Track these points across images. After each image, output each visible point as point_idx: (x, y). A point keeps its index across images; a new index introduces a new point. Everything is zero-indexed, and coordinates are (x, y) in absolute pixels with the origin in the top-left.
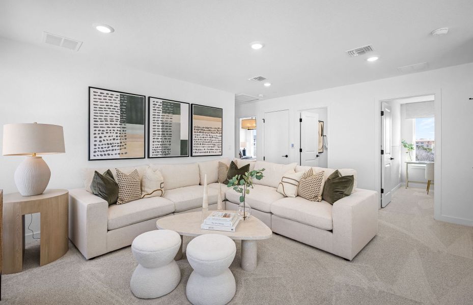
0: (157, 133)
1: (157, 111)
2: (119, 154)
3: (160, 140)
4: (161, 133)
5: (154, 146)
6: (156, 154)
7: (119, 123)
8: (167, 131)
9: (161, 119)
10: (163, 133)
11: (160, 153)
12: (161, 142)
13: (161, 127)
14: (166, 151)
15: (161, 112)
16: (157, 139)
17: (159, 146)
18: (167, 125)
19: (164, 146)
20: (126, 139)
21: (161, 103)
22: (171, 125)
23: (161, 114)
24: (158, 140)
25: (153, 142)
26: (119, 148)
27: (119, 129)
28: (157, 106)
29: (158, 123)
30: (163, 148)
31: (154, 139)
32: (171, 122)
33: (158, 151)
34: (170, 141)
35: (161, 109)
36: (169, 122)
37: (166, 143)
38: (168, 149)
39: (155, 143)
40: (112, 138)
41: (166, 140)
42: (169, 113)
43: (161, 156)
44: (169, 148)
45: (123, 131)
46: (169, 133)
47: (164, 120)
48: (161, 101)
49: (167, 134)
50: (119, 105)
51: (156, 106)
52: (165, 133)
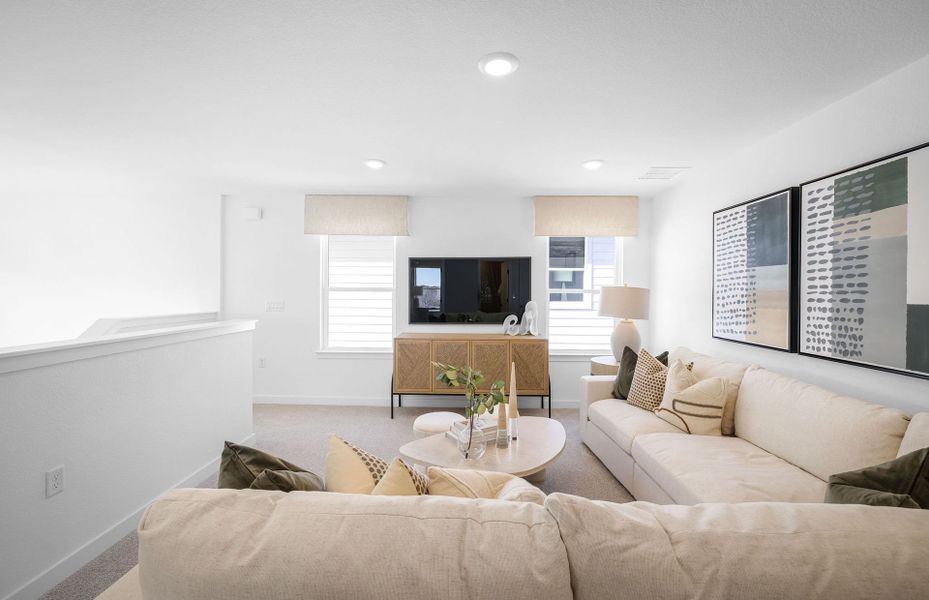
0: (818, 283)
1: (819, 218)
2: (745, 332)
3: (829, 305)
4: (829, 282)
5: (812, 322)
6: (816, 345)
7: (745, 268)
8: (851, 276)
9: (832, 239)
10: (839, 281)
11: (828, 345)
12: (831, 310)
13: (829, 265)
14: (847, 341)
15: (832, 216)
16: (820, 300)
17: (825, 322)
18: (849, 254)
19: (839, 323)
20: (755, 301)
21: (830, 188)
22: (862, 253)
23: (830, 223)
24: (822, 305)
25: (809, 309)
26: (745, 320)
27: (745, 281)
28: (821, 202)
29: (822, 254)
30: (837, 332)
31: (810, 300)
32: (864, 243)
33: (822, 337)
34: (860, 310)
35: (832, 208)
36: (857, 243)
37: (847, 315)
38: (854, 337)
39: (813, 314)
40: (736, 299)
41: (849, 306)
42: (857, 212)
43: (829, 355)
44: (858, 334)
45: (751, 283)
46: (856, 280)
47: (840, 239)
48: (831, 181)
49: (850, 285)
50: (745, 231)
51: (817, 204)
52: (845, 281)
